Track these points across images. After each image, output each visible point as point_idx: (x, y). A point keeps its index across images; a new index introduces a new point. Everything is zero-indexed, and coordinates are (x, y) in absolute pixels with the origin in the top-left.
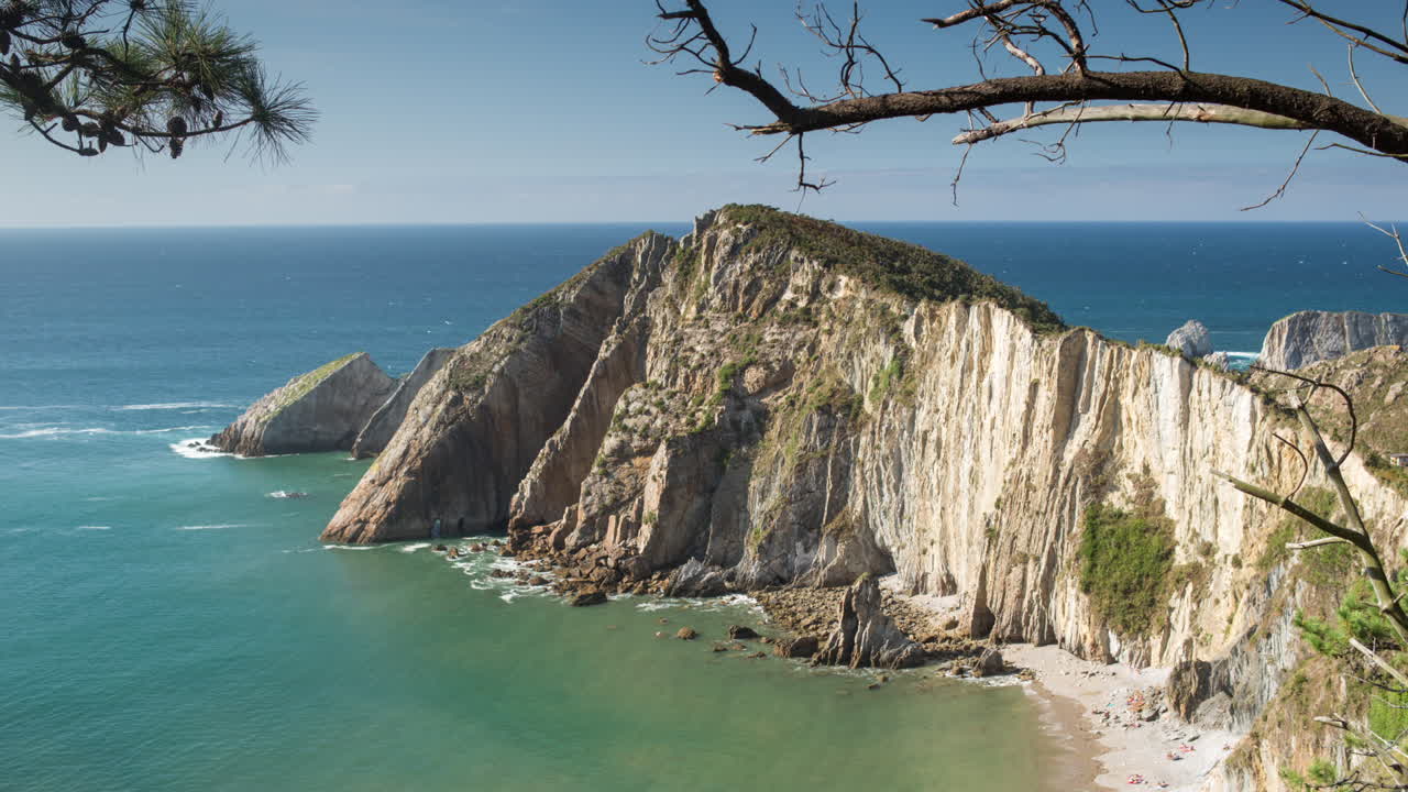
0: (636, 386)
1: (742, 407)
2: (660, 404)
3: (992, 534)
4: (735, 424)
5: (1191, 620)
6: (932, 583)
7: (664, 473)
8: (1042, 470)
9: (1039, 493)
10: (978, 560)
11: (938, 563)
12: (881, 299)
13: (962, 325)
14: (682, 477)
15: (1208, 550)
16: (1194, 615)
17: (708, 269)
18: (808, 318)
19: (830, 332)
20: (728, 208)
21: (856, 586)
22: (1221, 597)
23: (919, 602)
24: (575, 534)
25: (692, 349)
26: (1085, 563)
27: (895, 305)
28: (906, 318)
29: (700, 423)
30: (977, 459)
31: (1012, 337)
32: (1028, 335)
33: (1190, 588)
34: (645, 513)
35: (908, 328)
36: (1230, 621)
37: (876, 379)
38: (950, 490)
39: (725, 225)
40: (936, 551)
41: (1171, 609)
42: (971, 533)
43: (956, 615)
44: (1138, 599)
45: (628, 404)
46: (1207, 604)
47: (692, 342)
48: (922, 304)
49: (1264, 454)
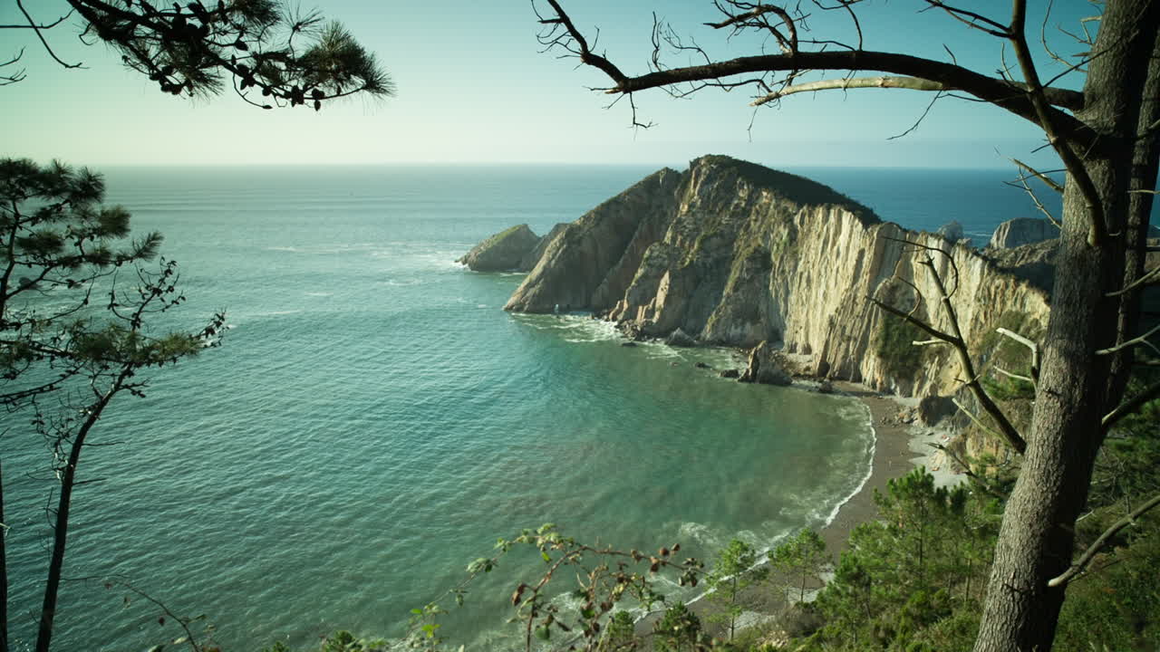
0: (656, 244)
1: (708, 257)
2: (667, 253)
3: (832, 323)
4: (704, 264)
5: (936, 375)
6: (799, 349)
7: (667, 287)
8: (862, 293)
9: (859, 306)
10: (824, 337)
11: (803, 338)
12: (783, 204)
13: (826, 219)
14: (676, 289)
16: (937, 373)
17: (695, 187)
18: (746, 212)
19: (756, 220)
20: (706, 156)
21: (760, 346)
22: (953, 364)
23: (792, 357)
24: (623, 313)
25: (685, 227)
26: (881, 342)
27: (791, 208)
28: (795, 214)
29: (687, 263)
30: (827, 286)
31: (852, 226)
32: (860, 225)
33: (937, 359)
34: (657, 306)
35: (797, 220)
36: (956, 379)
37: (778, 245)
38: (812, 302)
39: (705, 165)
40: (802, 332)
41: (926, 369)
42: (821, 325)
43: (811, 364)
44: (910, 362)
45: (651, 252)
46: (946, 368)
47: (685, 224)
48: (805, 208)
49: (986, 293)
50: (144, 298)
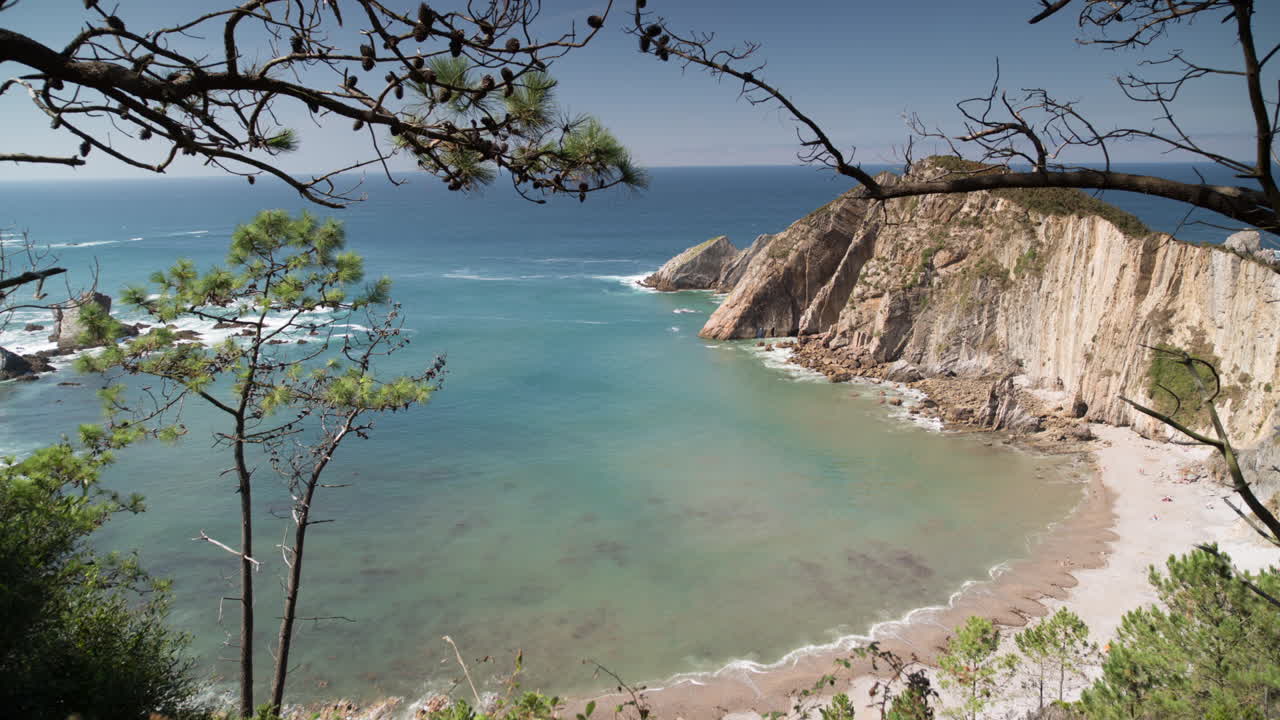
0: (873, 259)
1: (934, 274)
2: (886, 270)
3: (1088, 357)
5: (1227, 422)
6: (1048, 383)
7: (887, 309)
8: (1125, 320)
10: (1079, 371)
11: (1052, 372)
12: (1024, 212)
13: (1076, 229)
14: (897, 312)
15: (1245, 379)
18: (977, 223)
19: (991, 232)
20: (931, 158)
21: (999, 381)
22: (1254, 409)
23: (1038, 394)
24: (836, 340)
25: (906, 239)
26: (1152, 379)
27: (1034, 216)
28: (1040, 224)
29: (908, 282)
30: (1082, 311)
31: (1109, 238)
32: (1121, 236)
33: (1230, 401)
34: (875, 331)
35: (1041, 230)
36: (1260, 426)
37: (1018, 261)
38: (1062, 329)
39: (929, 168)
40: (1051, 364)
42: (1075, 354)
43: (1063, 403)
45: (868, 269)
46: (1243, 413)
47: (907, 235)
48: (1051, 216)
50: (370, 339)
